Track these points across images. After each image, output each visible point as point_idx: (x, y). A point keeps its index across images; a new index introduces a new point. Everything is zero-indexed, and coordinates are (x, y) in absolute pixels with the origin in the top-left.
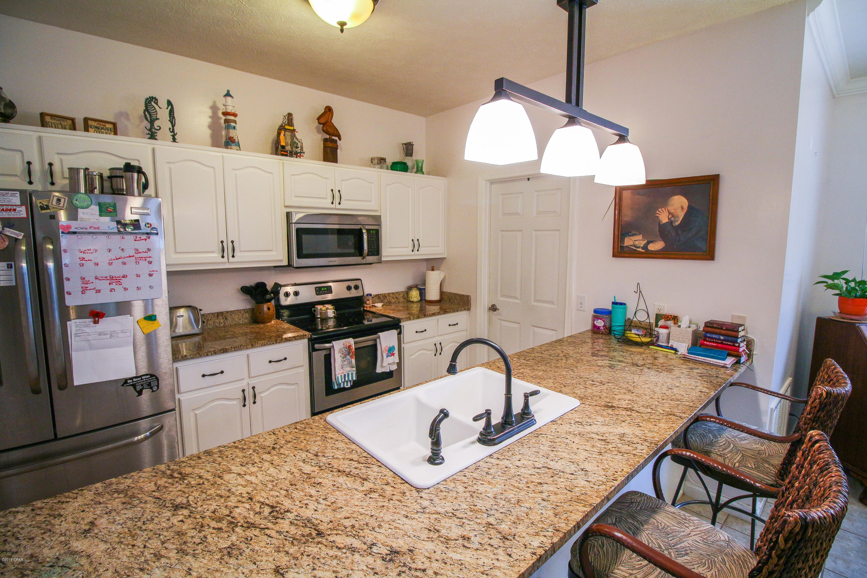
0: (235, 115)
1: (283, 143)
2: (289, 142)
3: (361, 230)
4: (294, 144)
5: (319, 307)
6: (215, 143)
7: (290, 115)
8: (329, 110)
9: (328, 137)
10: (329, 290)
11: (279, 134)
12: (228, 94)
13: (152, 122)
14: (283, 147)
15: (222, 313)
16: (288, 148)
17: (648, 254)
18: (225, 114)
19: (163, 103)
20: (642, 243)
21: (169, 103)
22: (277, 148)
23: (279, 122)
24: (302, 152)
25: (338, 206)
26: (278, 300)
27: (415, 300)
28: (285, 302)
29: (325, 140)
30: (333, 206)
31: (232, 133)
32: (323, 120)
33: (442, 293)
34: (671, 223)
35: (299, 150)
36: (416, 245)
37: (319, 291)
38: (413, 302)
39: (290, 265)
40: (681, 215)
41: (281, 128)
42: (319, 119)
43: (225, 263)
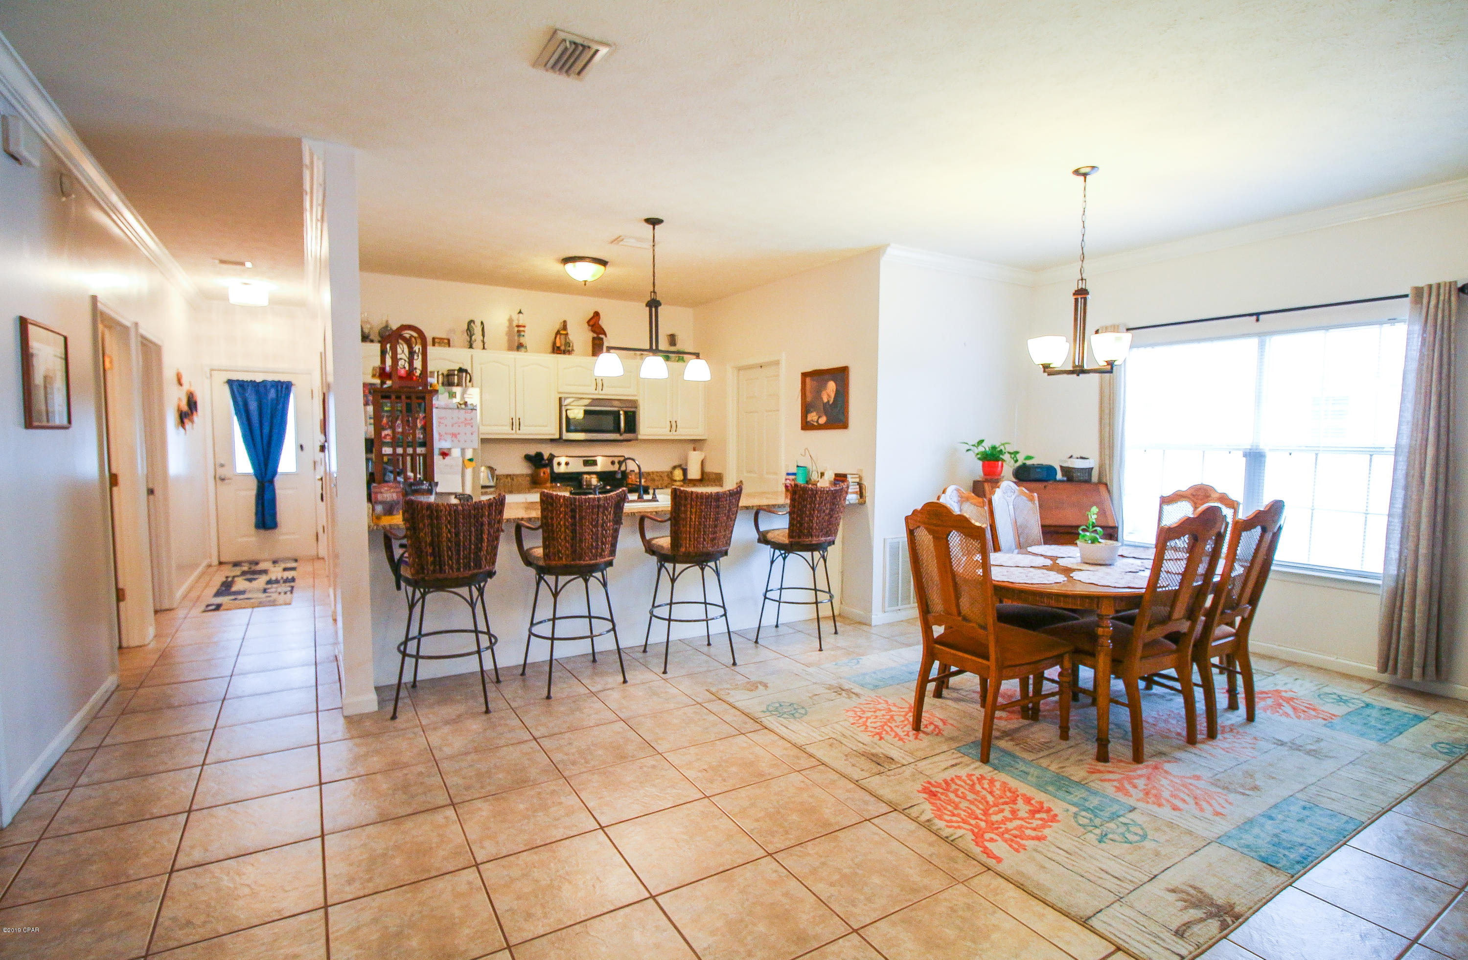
0: (524, 326)
1: (558, 345)
2: (563, 342)
3: (619, 411)
4: (568, 344)
5: (585, 476)
6: (510, 349)
7: (565, 322)
8: (597, 314)
9: (595, 335)
10: (594, 463)
11: (556, 338)
12: (520, 312)
13: (471, 337)
14: (558, 348)
15: (510, 475)
16: (563, 348)
17: (820, 427)
18: (518, 326)
19: (478, 323)
20: (815, 418)
21: (482, 323)
22: (553, 349)
23: (557, 326)
24: (573, 350)
25: (601, 392)
26: (552, 468)
27: (677, 478)
28: (557, 469)
29: (594, 339)
30: (597, 392)
31: (522, 340)
32: (591, 323)
33: (703, 473)
34: (828, 402)
35: (570, 349)
36: (673, 426)
37: (586, 463)
38: (675, 481)
39: (561, 438)
40: (833, 396)
41: (558, 333)
42: (588, 322)
43: (513, 434)
